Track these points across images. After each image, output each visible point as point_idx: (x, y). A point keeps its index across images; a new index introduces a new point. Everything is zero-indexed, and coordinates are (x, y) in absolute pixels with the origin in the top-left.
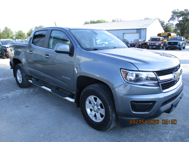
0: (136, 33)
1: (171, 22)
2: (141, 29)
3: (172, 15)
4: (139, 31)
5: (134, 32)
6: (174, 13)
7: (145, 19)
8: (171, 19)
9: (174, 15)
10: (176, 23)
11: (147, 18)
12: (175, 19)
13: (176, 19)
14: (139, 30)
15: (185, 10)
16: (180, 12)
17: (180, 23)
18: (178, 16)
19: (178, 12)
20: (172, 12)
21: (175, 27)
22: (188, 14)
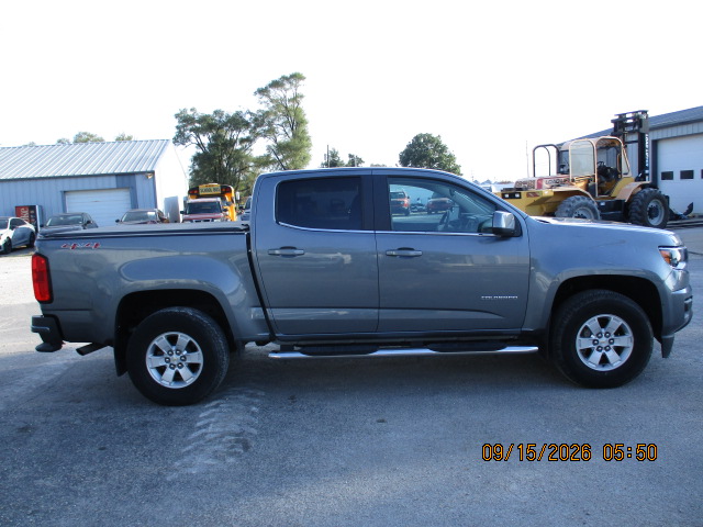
0: (118, 188)
2: (133, 174)
3: (177, 127)
4: (126, 180)
5: (107, 187)
6: (185, 120)
7: (118, 139)
8: (176, 140)
9: (184, 126)
10: (194, 153)
11: (85, 134)
12: (188, 138)
13: (193, 139)
14: (126, 178)
15: (215, 112)
16: (203, 119)
17: (205, 152)
18: (196, 131)
19: (196, 118)
20: (177, 116)
21: (191, 164)
22: (225, 124)
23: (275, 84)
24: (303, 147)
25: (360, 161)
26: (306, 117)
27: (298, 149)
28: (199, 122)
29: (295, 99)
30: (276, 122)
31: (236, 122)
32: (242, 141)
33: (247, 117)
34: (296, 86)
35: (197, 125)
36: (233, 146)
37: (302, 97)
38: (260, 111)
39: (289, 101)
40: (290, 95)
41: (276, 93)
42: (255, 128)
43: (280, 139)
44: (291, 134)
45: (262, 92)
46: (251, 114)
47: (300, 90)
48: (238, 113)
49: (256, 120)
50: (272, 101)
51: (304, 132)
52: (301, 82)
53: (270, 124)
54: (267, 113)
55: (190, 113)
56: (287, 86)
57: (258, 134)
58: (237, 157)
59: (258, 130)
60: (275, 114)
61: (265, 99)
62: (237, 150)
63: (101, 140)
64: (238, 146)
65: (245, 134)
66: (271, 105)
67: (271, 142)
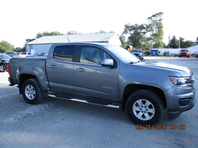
1: (124, 35)
3: (125, 29)
6: (127, 27)
8: (124, 33)
10: (129, 36)
12: (127, 32)
13: (129, 32)
15: (135, 25)
16: (132, 27)
17: (132, 36)
18: (130, 30)
19: (130, 26)
20: (125, 26)
21: (128, 39)
22: (138, 28)
23: (154, 16)
24: (160, 35)
25: (183, 39)
26: (163, 26)
27: (159, 35)
28: (131, 27)
29: (160, 20)
30: (153, 27)
31: (142, 27)
32: (143, 33)
33: (145, 26)
34: (160, 16)
35: (130, 28)
36: (140, 34)
37: (162, 19)
38: (149, 24)
39: (158, 21)
40: (158, 19)
41: (154, 18)
42: (147, 29)
43: (154, 32)
44: (158, 31)
45: (149, 18)
46: (146, 25)
47: (161, 17)
48: (142, 25)
49: (147, 27)
50: (153, 21)
51: (162, 30)
52: (162, 15)
53: (151, 28)
54: (151, 24)
55: (128, 25)
56: (158, 16)
57: (148, 31)
58: (141, 37)
59: (148, 30)
60: (153, 25)
61: (150, 20)
62: (141, 36)
63: (106, 32)
64: (141, 34)
65: (144, 31)
66: (152, 22)
67: (152, 33)
